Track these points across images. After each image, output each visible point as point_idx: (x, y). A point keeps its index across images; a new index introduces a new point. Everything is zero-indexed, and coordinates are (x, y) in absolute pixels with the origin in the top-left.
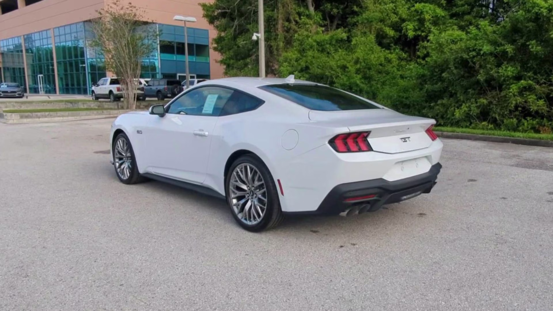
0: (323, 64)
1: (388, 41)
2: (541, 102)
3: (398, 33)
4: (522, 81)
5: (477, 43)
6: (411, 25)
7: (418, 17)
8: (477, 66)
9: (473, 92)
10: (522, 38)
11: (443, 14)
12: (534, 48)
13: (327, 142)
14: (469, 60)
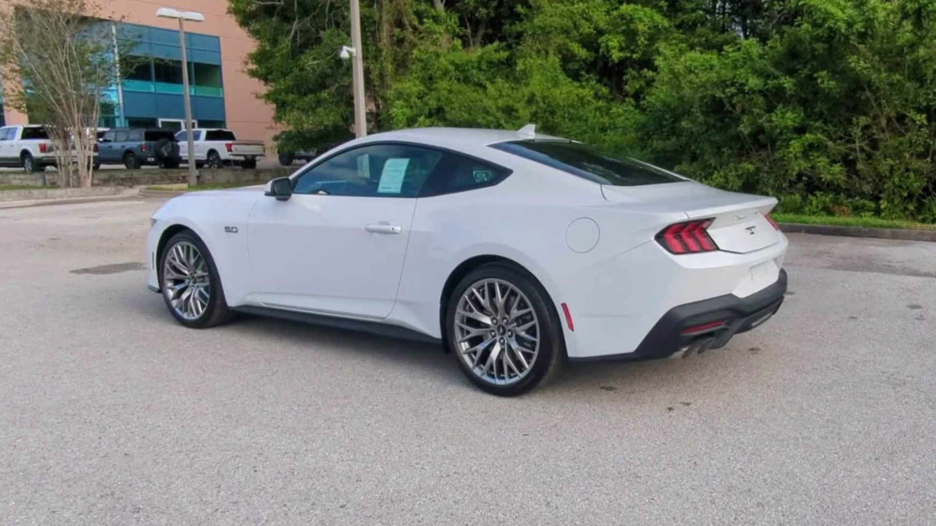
0: (470, 103)
1: (576, 67)
2: (837, 168)
3: (593, 54)
4: (807, 135)
5: (738, 73)
6: (615, 40)
7: (623, 28)
8: (738, 110)
9: (730, 152)
10: (805, 67)
11: (666, 24)
12: (826, 82)
13: (653, 238)
14: (725, 101)
